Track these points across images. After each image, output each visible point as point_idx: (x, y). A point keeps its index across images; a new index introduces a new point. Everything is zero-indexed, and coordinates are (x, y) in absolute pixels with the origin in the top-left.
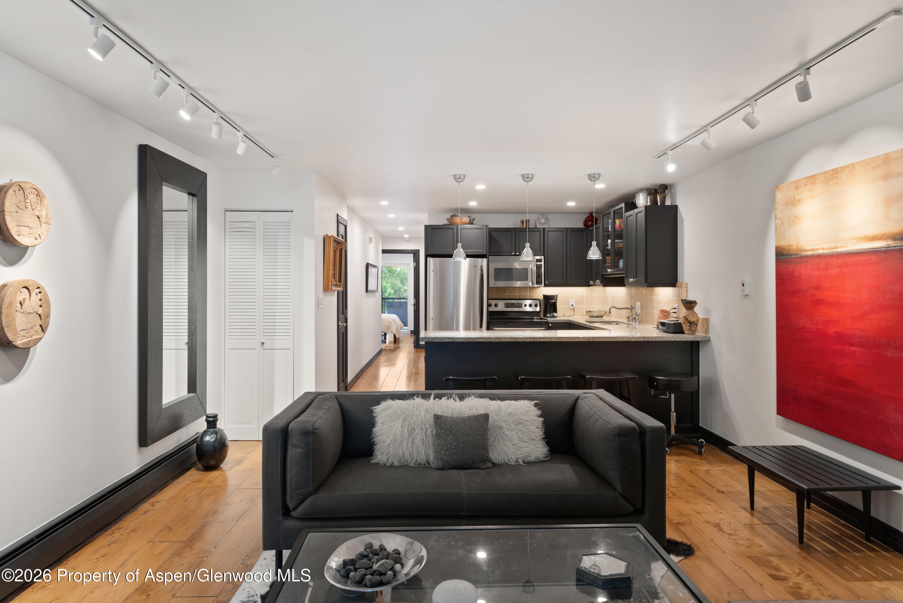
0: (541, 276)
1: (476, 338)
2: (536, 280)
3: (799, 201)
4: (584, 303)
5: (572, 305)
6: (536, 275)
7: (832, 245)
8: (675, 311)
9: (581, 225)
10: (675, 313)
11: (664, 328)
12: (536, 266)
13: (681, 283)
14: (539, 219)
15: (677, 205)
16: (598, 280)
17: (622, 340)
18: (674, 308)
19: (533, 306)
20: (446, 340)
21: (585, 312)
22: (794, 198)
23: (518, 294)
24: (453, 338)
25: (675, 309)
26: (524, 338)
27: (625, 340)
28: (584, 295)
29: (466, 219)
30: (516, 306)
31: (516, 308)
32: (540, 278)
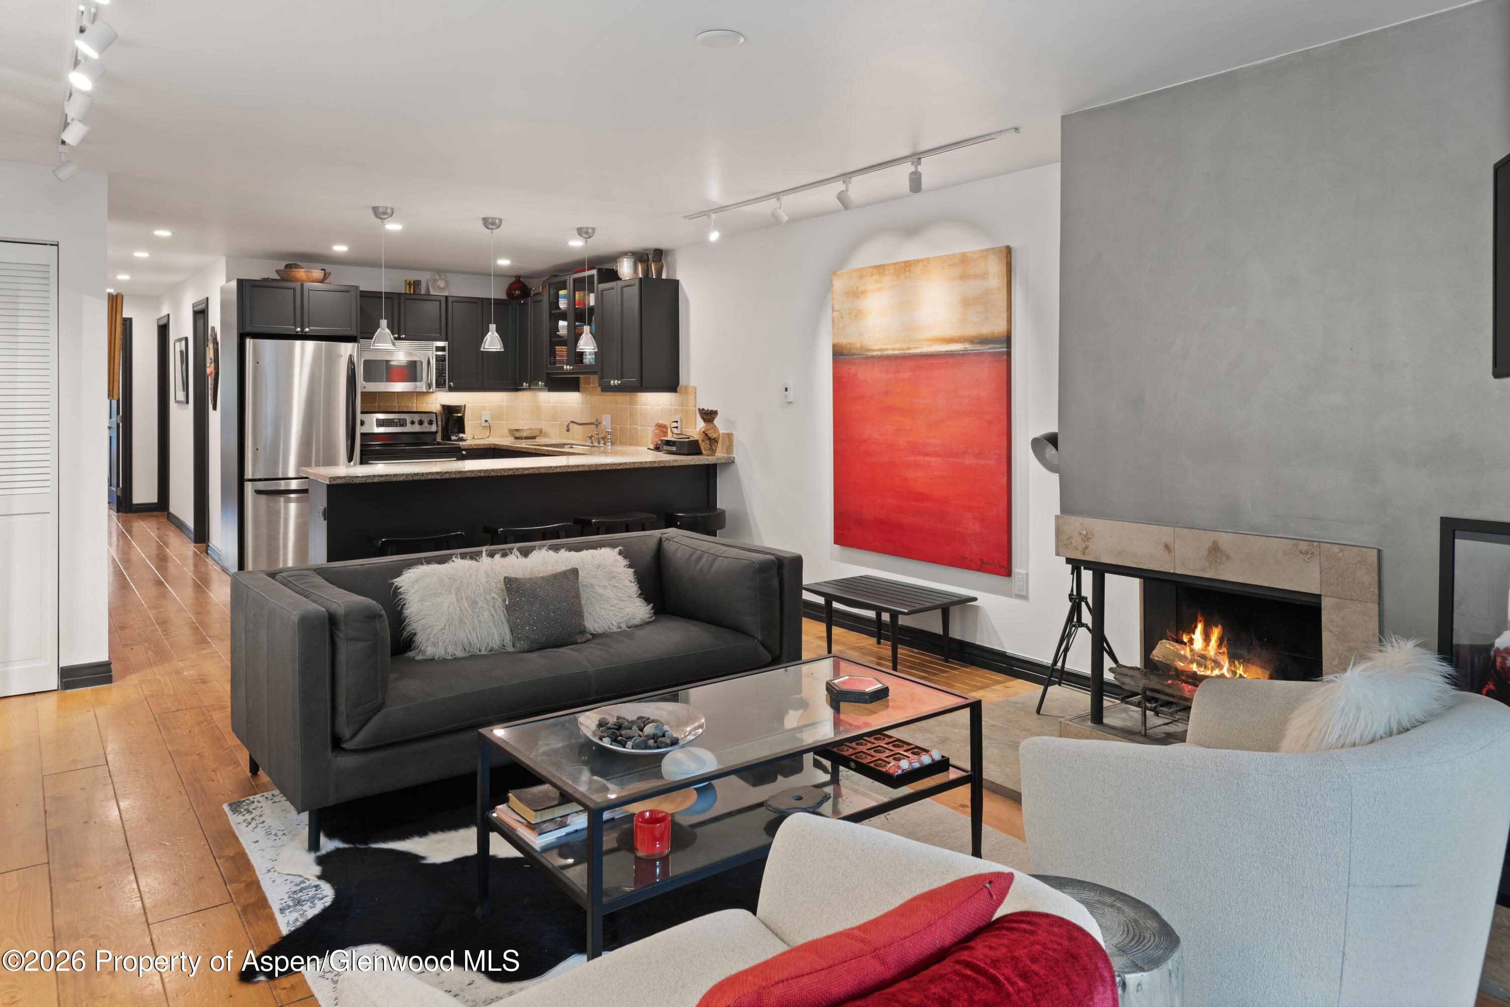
0: (444, 375)
1: (426, 474)
2: (437, 380)
3: (864, 292)
4: (504, 417)
5: (486, 421)
6: (437, 373)
7: (905, 346)
8: (675, 425)
9: (502, 296)
10: (677, 427)
11: (674, 449)
12: (436, 358)
13: (686, 388)
14: (435, 280)
15: (678, 280)
16: (540, 381)
17: (632, 466)
18: (675, 422)
19: (426, 424)
20: (376, 480)
21: (506, 432)
22: (857, 288)
23: (398, 404)
24: (387, 475)
25: (677, 422)
26: (499, 470)
27: (636, 466)
28: (505, 404)
29: (317, 274)
30: (397, 424)
31: (397, 426)
32: (443, 377)
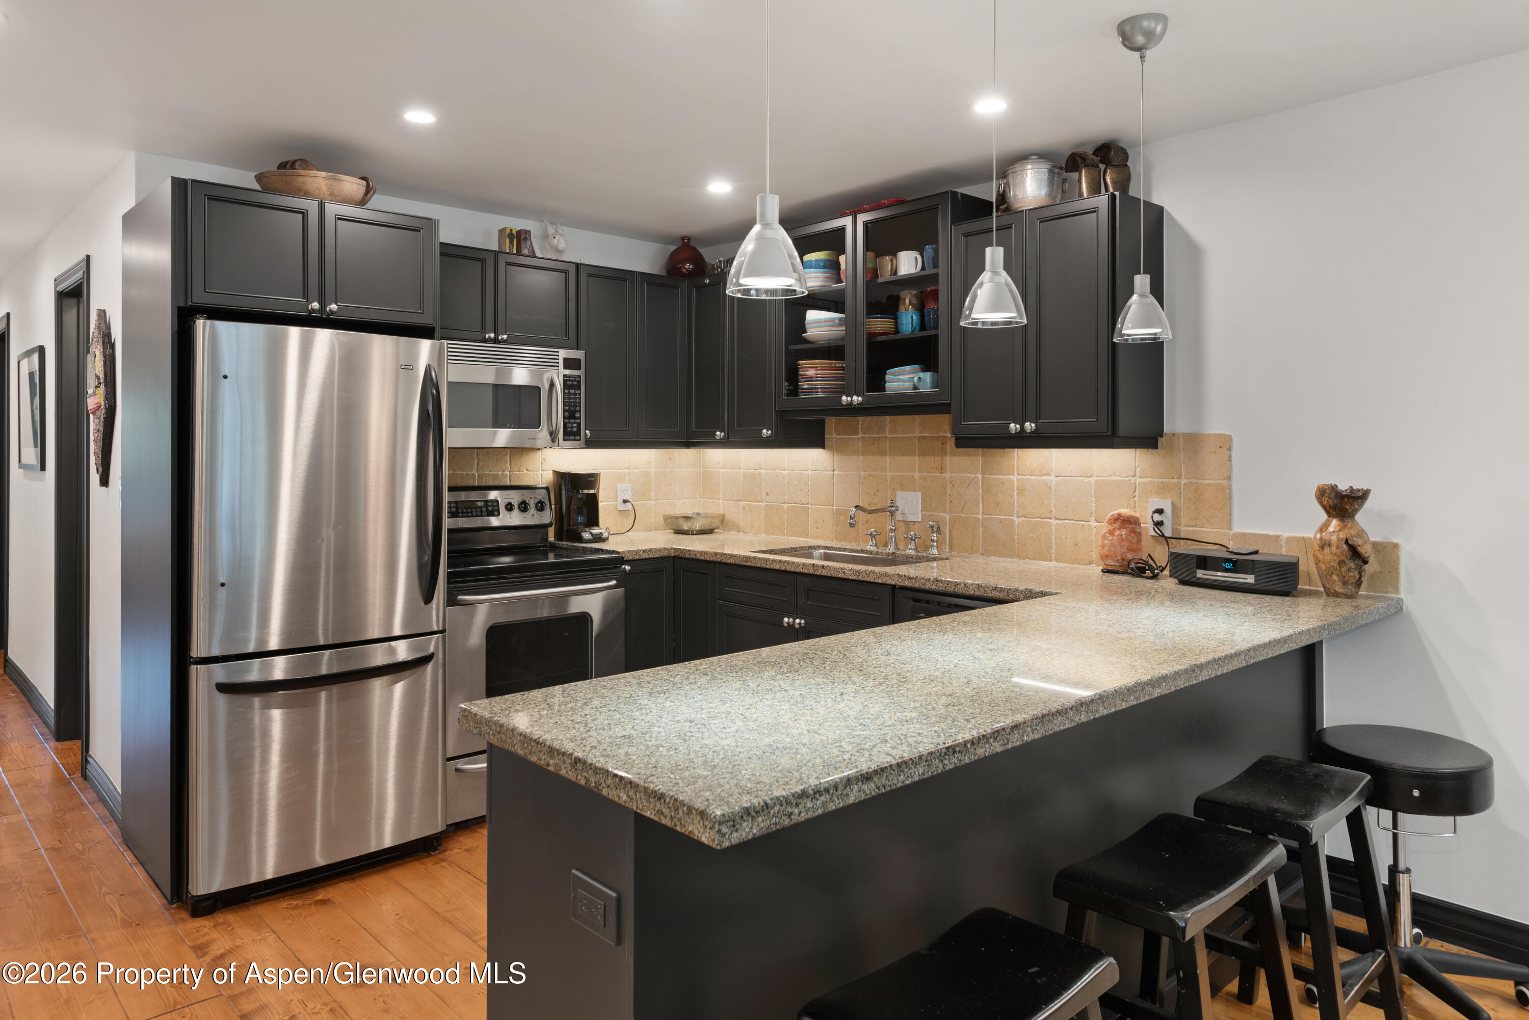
0: (577, 415)
2: (565, 425)
4: (652, 494)
5: (625, 501)
6: (565, 411)
8: (1160, 518)
9: (661, 271)
10: (1162, 524)
12: (565, 381)
13: (1189, 438)
15: (1164, 206)
16: (762, 427)
18: (1156, 511)
19: (532, 510)
21: (657, 520)
25: (1162, 511)
28: (653, 470)
29: (350, 186)
30: (482, 511)
31: (482, 516)
32: (575, 418)
